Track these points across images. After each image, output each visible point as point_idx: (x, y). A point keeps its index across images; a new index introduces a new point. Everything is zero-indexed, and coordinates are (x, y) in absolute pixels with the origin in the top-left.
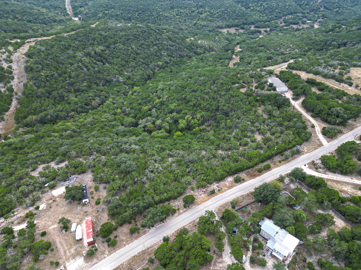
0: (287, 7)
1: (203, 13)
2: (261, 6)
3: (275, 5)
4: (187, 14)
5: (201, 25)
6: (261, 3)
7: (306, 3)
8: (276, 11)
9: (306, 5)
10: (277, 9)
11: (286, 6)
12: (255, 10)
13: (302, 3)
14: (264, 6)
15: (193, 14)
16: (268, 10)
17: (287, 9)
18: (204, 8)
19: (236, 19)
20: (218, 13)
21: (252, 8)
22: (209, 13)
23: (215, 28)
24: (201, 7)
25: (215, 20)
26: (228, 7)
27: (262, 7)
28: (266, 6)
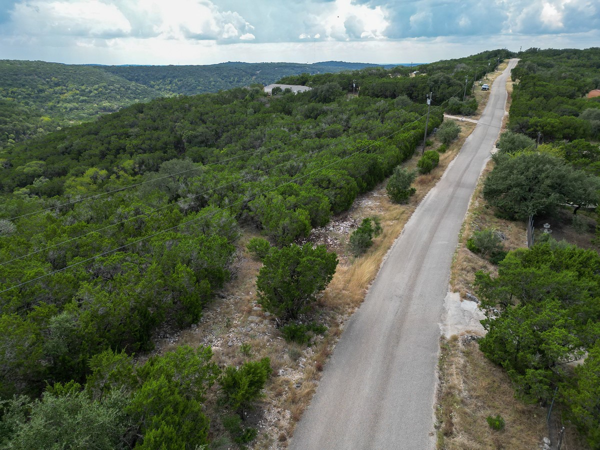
0: (213, 83)
1: (65, 93)
2: (170, 83)
3: (193, 81)
4: (29, 95)
5: (66, 108)
6: (169, 79)
7: (236, 79)
8: (198, 88)
9: (238, 82)
10: (199, 86)
11: (210, 82)
12: (163, 89)
13: (231, 80)
14: (176, 83)
15: (42, 95)
16: (185, 88)
17: (214, 85)
18: (65, 86)
19: (135, 98)
20: (96, 90)
21: (157, 87)
22: (78, 92)
23: (98, 110)
24: (57, 85)
25: (94, 100)
26: (113, 81)
27: (174, 85)
28: (179, 83)
